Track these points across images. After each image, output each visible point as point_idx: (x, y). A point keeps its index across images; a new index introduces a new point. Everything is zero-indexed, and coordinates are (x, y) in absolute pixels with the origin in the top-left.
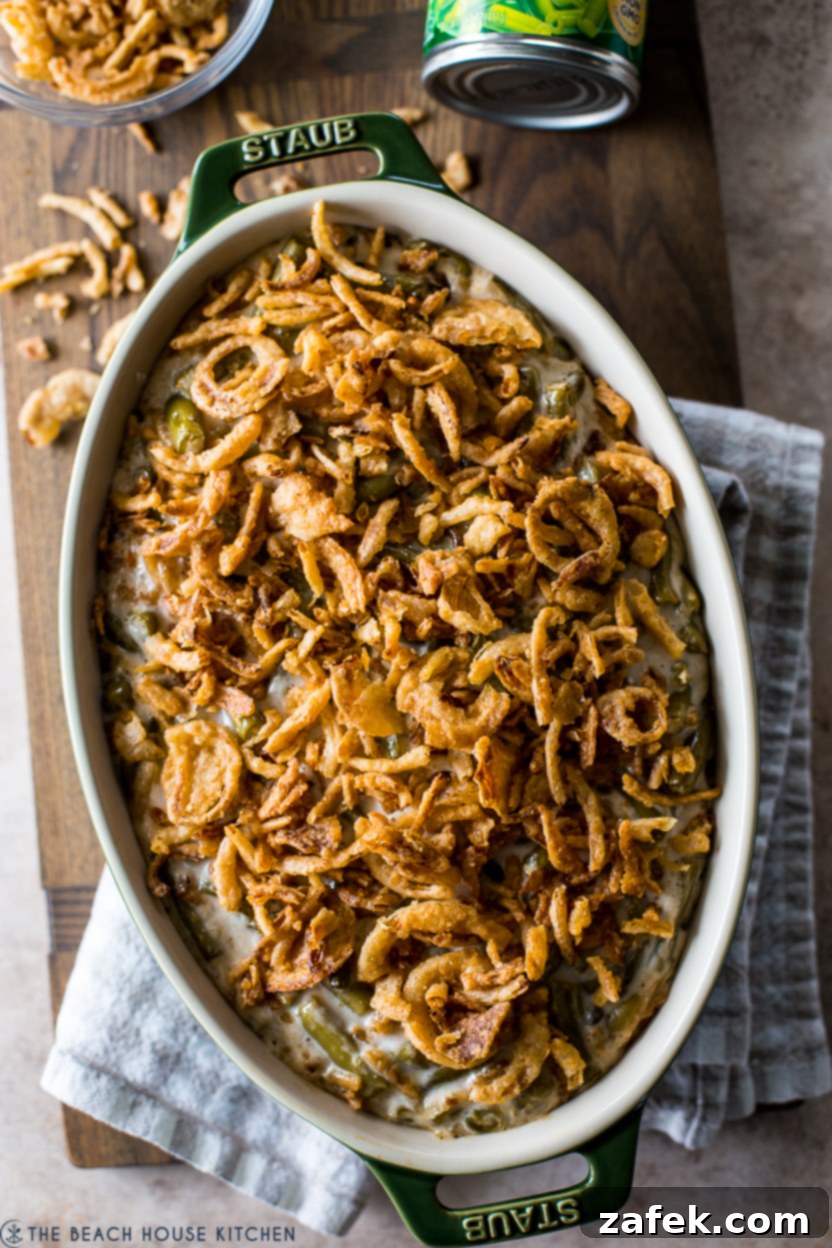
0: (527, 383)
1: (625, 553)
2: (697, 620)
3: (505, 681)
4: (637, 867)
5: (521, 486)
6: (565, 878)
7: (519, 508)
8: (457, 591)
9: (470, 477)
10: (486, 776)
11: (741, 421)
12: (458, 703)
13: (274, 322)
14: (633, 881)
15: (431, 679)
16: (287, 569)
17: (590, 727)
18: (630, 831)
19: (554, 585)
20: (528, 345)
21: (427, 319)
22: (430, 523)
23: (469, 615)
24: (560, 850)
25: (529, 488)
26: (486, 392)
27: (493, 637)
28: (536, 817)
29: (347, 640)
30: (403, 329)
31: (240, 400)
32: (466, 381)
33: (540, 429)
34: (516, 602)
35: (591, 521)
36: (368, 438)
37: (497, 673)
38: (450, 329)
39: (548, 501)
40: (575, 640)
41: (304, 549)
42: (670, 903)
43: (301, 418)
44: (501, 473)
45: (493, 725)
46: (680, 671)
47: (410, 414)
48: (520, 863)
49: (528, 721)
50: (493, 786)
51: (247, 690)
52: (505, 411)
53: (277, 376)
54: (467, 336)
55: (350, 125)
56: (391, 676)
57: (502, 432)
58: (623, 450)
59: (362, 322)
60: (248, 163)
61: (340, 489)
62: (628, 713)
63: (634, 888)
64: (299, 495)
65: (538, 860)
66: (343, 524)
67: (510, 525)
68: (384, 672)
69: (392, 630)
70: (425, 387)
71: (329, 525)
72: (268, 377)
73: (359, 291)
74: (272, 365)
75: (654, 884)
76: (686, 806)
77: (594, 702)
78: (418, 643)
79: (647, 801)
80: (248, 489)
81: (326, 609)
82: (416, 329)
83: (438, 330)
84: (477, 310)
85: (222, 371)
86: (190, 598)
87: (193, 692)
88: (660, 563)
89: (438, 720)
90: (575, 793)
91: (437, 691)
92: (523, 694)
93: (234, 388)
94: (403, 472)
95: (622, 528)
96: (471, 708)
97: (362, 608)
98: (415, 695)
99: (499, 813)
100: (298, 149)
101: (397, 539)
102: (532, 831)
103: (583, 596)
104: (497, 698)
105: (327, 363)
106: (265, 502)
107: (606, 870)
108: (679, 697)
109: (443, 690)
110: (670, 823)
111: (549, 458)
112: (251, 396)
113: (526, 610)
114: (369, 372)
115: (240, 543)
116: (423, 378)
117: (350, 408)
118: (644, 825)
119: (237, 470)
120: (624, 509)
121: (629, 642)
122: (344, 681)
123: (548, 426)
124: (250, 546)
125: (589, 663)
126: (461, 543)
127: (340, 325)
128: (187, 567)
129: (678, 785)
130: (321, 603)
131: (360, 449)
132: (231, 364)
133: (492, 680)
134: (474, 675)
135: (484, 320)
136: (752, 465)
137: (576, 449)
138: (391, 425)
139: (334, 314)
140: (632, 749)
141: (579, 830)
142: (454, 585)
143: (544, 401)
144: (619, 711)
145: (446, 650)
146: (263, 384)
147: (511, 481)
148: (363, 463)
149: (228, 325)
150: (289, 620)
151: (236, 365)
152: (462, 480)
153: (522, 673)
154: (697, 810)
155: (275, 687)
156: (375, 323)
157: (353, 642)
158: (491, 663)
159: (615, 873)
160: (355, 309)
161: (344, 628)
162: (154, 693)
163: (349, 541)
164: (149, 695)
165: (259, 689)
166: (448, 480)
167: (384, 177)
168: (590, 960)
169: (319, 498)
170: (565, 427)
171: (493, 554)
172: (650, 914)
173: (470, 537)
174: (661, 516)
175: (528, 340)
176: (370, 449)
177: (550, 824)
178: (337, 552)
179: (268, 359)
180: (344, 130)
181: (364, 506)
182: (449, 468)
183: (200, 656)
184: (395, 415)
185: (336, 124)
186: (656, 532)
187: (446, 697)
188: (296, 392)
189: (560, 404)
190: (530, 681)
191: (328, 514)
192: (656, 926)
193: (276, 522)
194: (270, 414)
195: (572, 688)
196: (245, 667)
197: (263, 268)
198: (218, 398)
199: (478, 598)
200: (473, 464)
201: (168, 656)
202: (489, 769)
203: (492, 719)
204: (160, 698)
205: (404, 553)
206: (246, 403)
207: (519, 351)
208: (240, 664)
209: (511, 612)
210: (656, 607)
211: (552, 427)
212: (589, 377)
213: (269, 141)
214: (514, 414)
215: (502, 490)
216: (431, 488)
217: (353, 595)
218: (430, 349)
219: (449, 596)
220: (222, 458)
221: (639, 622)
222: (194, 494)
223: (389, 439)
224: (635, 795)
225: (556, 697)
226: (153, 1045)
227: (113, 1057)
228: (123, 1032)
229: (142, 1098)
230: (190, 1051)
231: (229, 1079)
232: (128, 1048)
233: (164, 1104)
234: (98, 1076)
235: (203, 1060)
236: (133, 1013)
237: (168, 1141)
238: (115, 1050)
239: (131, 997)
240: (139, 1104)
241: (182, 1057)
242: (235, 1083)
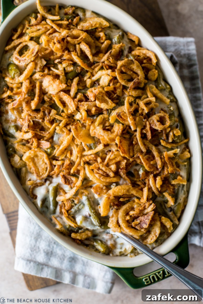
0: (108, 37)
1: (146, 77)
2: (171, 93)
3: (120, 120)
4: (172, 165)
5: (112, 65)
6: (152, 173)
7: (113, 71)
8: (101, 98)
9: (97, 66)
10: (121, 148)
11: (170, 39)
12: (108, 130)
13: (33, 36)
14: (172, 169)
15: (99, 125)
16: (51, 104)
17: (148, 128)
18: (167, 155)
19: (128, 90)
20: (106, 26)
21: (75, 25)
22: (89, 81)
23: (105, 104)
24: (148, 165)
25: (115, 65)
26: (97, 42)
27: (114, 109)
28: (139, 157)
29: (73, 120)
30: (69, 29)
31: (27, 59)
32: (90, 39)
33: (114, 48)
34: (118, 98)
35: (134, 70)
36: (66, 61)
37: (117, 118)
38: (82, 27)
39: (121, 67)
40: (138, 104)
41: (54, 97)
42: (183, 173)
43: (46, 60)
44: (106, 62)
45: (119, 134)
46: (170, 107)
47: (76, 51)
48: (138, 171)
49: (129, 130)
50: (124, 150)
51: (47, 140)
52: (103, 46)
53: (36, 50)
54: (87, 27)
56: (87, 127)
57: (104, 52)
58: (139, 49)
59: (58, 30)
61: (61, 77)
62: (158, 121)
63: (172, 171)
64: (50, 81)
65: (143, 169)
66: (64, 86)
67: (112, 76)
68: (85, 127)
69: (84, 114)
70: (79, 44)
71: (60, 88)
72: (34, 51)
73: (54, 22)
74: (34, 48)
75: (178, 169)
76: (180, 146)
77: (147, 120)
78: (93, 116)
79: (169, 146)
80: (35, 84)
81: (65, 113)
82: (73, 29)
83: (79, 27)
84: (89, 20)
85: (21, 53)
86: (25, 118)
87: (32, 144)
88: (157, 79)
89: (103, 136)
90: (148, 147)
91: (101, 128)
92: (126, 123)
93: (25, 56)
94: (78, 69)
95: (144, 71)
96: (112, 130)
97: (75, 109)
98: (95, 131)
99: (128, 158)
101: (81, 88)
102: (138, 162)
103: (137, 91)
104: (119, 126)
105: (50, 43)
106: (41, 86)
107: (163, 168)
108: (171, 115)
109: (103, 128)
110: (178, 151)
111: (119, 55)
112: (30, 57)
113: (122, 100)
114: (62, 42)
115: (36, 99)
116: (78, 41)
117: (59, 54)
118: (171, 153)
119: (30, 78)
120: (143, 65)
121: (153, 102)
122: (75, 130)
123: (116, 47)
124: (39, 100)
125: (144, 110)
126: (99, 85)
127: (51, 32)
128: (22, 110)
129: (177, 140)
130: (63, 111)
131: (64, 65)
132: (23, 51)
133: (117, 121)
134: (111, 121)
135: (91, 22)
136: (176, 50)
137: (126, 52)
138: (72, 56)
139: (49, 30)
140: (162, 131)
141: (152, 158)
142: (99, 96)
143: (114, 41)
144: (155, 121)
145: (101, 116)
146: (33, 53)
147: (109, 64)
148: (66, 69)
149: (19, 40)
150: (55, 118)
151: (25, 51)
152: (95, 67)
153: (125, 116)
154: (183, 146)
155: (55, 138)
156: (61, 29)
157: (74, 120)
158: (115, 116)
159: (166, 168)
160: (55, 27)
161: (71, 117)
162: (21, 148)
163: (67, 91)
164: (20, 148)
165: (51, 139)
166: (91, 68)
168: (164, 194)
169: (56, 81)
170: (121, 46)
171: (109, 85)
172: (179, 177)
173: (101, 82)
174: (154, 65)
175: (105, 25)
176: (67, 64)
177: (143, 158)
178: (64, 95)
181: (69, 81)
182: (91, 65)
183: (31, 133)
184: (72, 53)
186: (154, 70)
187: (105, 129)
188: (43, 53)
189: (118, 40)
190: (127, 118)
191: (59, 84)
192: (182, 181)
193: (45, 91)
194: (36, 61)
195: (140, 118)
196: (45, 133)
197: (27, 23)
198: (21, 60)
199: (107, 99)
200: (97, 62)
201: (22, 136)
202: (121, 145)
203: (119, 132)
204: (23, 149)
205: (83, 91)
206: (29, 59)
207: (103, 28)
208: (43, 132)
209: (118, 101)
210: (159, 91)
211: (118, 47)
214: (106, 46)
215: (107, 67)
216: (87, 72)
217: (71, 106)
218: (78, 32)
219: (99, 100)
220: (25, 76)
221: (155, 95)
222: (20, 89)
223: (72, 60)
224: (165, 145)
225: (136, 121)
226: (44, 250)
227: (33, 256)
228: (35, 248)
229: (44, 266)
230: (55, 250)
231: (67, 256)
232: (37, 252)
233: (51, 267)
234: (30, 263)
235: (59, 252)
236: (36, 242)
237: (54, 276)
238: (33, 254)
239: (35, 238)
240: (44, 268)
241: (53, 252)
242: (69, 256)
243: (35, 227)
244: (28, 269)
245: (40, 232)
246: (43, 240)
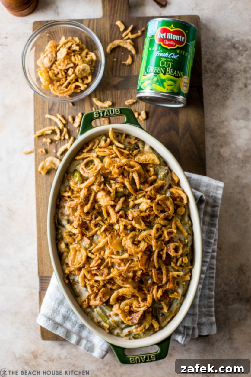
0: (156, 172)
1: (175, 212)
2: (191, 228)
3: (146, 240)
4: (173, 283)
5: (153, 196)
6: (157, 284)
7: (152, 202)
8: (137, 220)
9: (141, 193)
10: (141, 261)
11: (205, 179)
12: (136, 245)
13: (99, 155)
14: (172, 286)
15: (131, 238)
16: (99, 212)
17: (165, 251)
18: (172, 275)
19: (159, 219)
20: (156, 164)
21: (134, 156)
22: (132, 203)
23: (139, 225)
24: (156, 278)
25: (155, 197)
26: (146, 173)
27: (144, 230)
28: (151, 271)
29: (112, 228)
30: (128, 158)
31: (91, 173)
32: (142, 171)
33: (158, 183)
34: (150, 222)
35: (168, 205)
36: (119, 184)
37: (145, 239)
38: (139, 159)
39: (158, 201)
40: (163, 232)
41: (103, 208)
42: (180, 291)
43: (104, 177)
44: (148, 193)
45: (143, 250)
46: (186, 239)
47: (129, 179)
48: (147, 280)
49: (151, 249)
50: (142, 264)
51: (89, 238)
52: (150, 179)
53: (99, 168)
54: (143, 161)
55: (119, 110)
56: (121, 237)
57: (149, 183)
58: (176, 189)
59: (119, 156)
60: (95, 117)
61: (112, 194)
62: (173, 249)
63: (172, 288)
64: (103, 196)
65: (151, 280)
66: (112, 203)
67: (150, 205)
68: (120, 236)
69: (122, 227)
70: (132, 172)
71: (109, 203)
72: (97, 168)
73: (119, 149)
74: (98, 165)
75: (177, 287)
76: (185, 269)
77: (166, 246)
78: (127, 230)
79: (176, 268)
80: (91, 192)
81: (107, 221)
82: (131, 158)
83: (136, 159)
84: (145, 154)
85: (87, 165)
86: (77, 216)
87: (76, 238)
88: (183, 215)
89: (131, 248)
90: (160, 266)
91: (131, 242)
92: (150, 243)
93: (90, 170)
94: (126, 191)
95: (175, 207)
96: (138, 246)
97: (115, 222)
98: (126, 242)
99: (143, 269)
100: (107, 115)
101: (124, 206)
102: (150, 273)
103: (165, 222)
104: (144, 244)
105: (111, 165)
106: (95, 196)
107: (166, 283)
108: (185, 245)
109: (132, 241)
110: (181, 273)
111: (159, 190)
112: (93, 172)
113: (152, 224)
114: (120, 169)
115: (89, 205)
116: (132, 170)
117: (115, 176)
118: (175, 274)
119: (89, 189)
120: (176, 202)
121: (175, 233)
122: (110, 238)
123: (159, 183)
124: (91, 206)
125: (165, 237)
126: (138, 208)
127: (114, 157)
128: (76, 210)
129: (184, 265)
130: (106, 219)
131: (117, 186)
132: (89, 163)
133: (143, 240)
134: (140, 238)
135: (147, 157)
136: (207, 190)
137: (166, 187)
138: (124, 181)
139: (113, 154)
140: (174, 257)
141: (161, 274)
142: (136, 218)
143: (159, 177)
144: (171, 248)
145: (133, 232)
146: (96, 170)
147: (150, 195)
148: (117, 189)
149: (89, 154)
150: (99, 223)
151: (90, 164)
152: (139, 194)
153: (150, 239)
154: (188, 270)
155: (95, 237)
156: (122, 157)
157: (113, 229)
158: (144, 236)
159: (168, 284)
160: (118, 153)
161: (111, 225)
162: (68, 237)
163: (113, 206)
164: (67, 238)
165: (91, 238)
166: (136, 194)
167: (125, 123)
168: (162, 303)
169: (107, 197)
170: (164, 183)
171: (145, 211)
172: (175, 293)
173: (141, 207)
174: (184, 204)
175: (156, 162)
176: (119, 186)
177: (154, 272)
178: (111, 209)
179: (97, 163)
180: (118, 111)
181: (117, 198)
182: (136, 191)
183: (79, 230)
184: (125, 179)
185: (116, 110)
186: (182, 208)
187: (133, 243)
188: (103, 172)
189: (163, 178)
190: (152, 240)
191: (109, 201)
192: (177, 296)
193: (97, 201)
194: (97, 176)
195: (161, 242)
196: (88, 233)
197: (97, 142)
198: (86, 172)
199: (142, 221)
200: (142, 190)
201: (71, 229)
202: (142, 260)
203: (143, 248)
204: (69, 239)
205: (125, 209)
206: (92, 174)
207: (154, 165)
208: (87, 232)
209: (149, 224)
210: (181, 225)
211: (161, 183)
212: (170, 170)
213: (100, 113)
214: (152, 179)
215: (148, 197)
216: (133, 195)
217: (113, 219)
218: (134, 164)
219: (135, 220)
220: (86, 186)
221: (177, 228)
222: (79, 193)
223: (123, 184)
224: (174, 267)
225: (157, 244)
226: (62, 314)
227: (53, 316)
228: (56, 311)
229: (59, 326)
230: (71, 316)
231: (79, 323)
232: (57, 314)
233: (64, 328)
234: (50, 321)
235: (73, 318)
236: (58, 306)
237: (65, 336)
238: (54, 315)
239: (58, 303)
240: (59, 327)
241: (69, 317)
242: (80, 323)
243: (60, 295)
244: (47, 325)
245: (63, 299)
246: (64, 307)
